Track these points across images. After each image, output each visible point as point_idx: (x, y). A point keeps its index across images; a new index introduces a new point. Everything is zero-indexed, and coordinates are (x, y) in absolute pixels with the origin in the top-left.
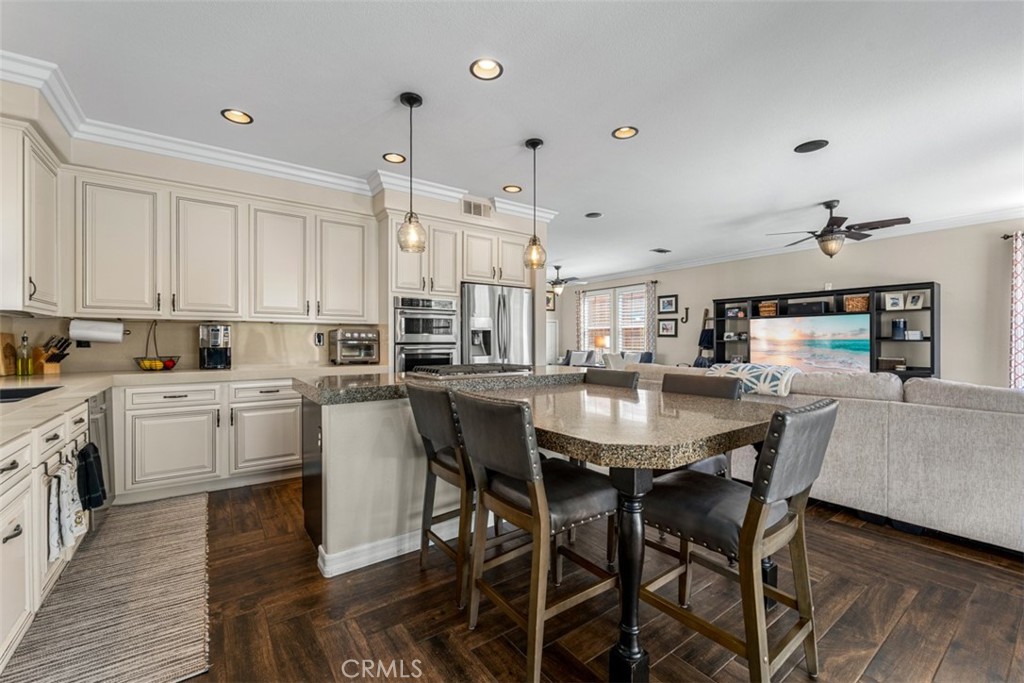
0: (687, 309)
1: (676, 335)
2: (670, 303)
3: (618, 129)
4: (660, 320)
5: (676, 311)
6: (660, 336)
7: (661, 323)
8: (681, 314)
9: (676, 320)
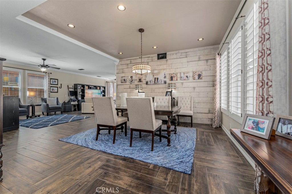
0: (61, 84)
1: (57, 92)
2: (55, 82)
4: (51, 87)
5: (57, 85)
6: (51, 92)
7: (51, 88)
8: (59, 86)
9: (57, 87)
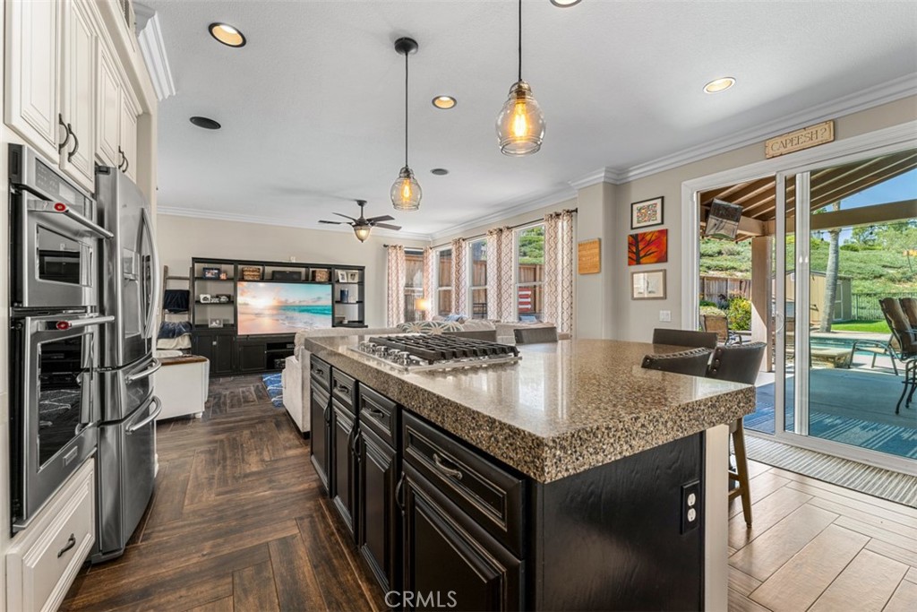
3: (438, 98)
